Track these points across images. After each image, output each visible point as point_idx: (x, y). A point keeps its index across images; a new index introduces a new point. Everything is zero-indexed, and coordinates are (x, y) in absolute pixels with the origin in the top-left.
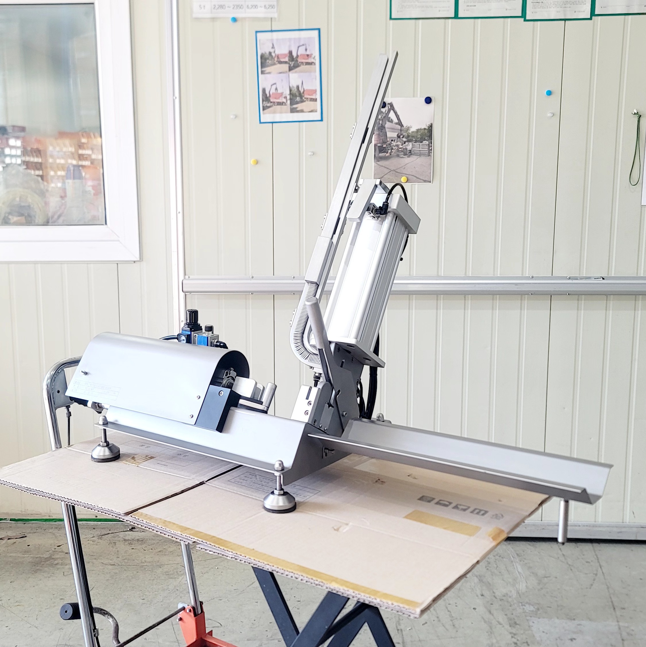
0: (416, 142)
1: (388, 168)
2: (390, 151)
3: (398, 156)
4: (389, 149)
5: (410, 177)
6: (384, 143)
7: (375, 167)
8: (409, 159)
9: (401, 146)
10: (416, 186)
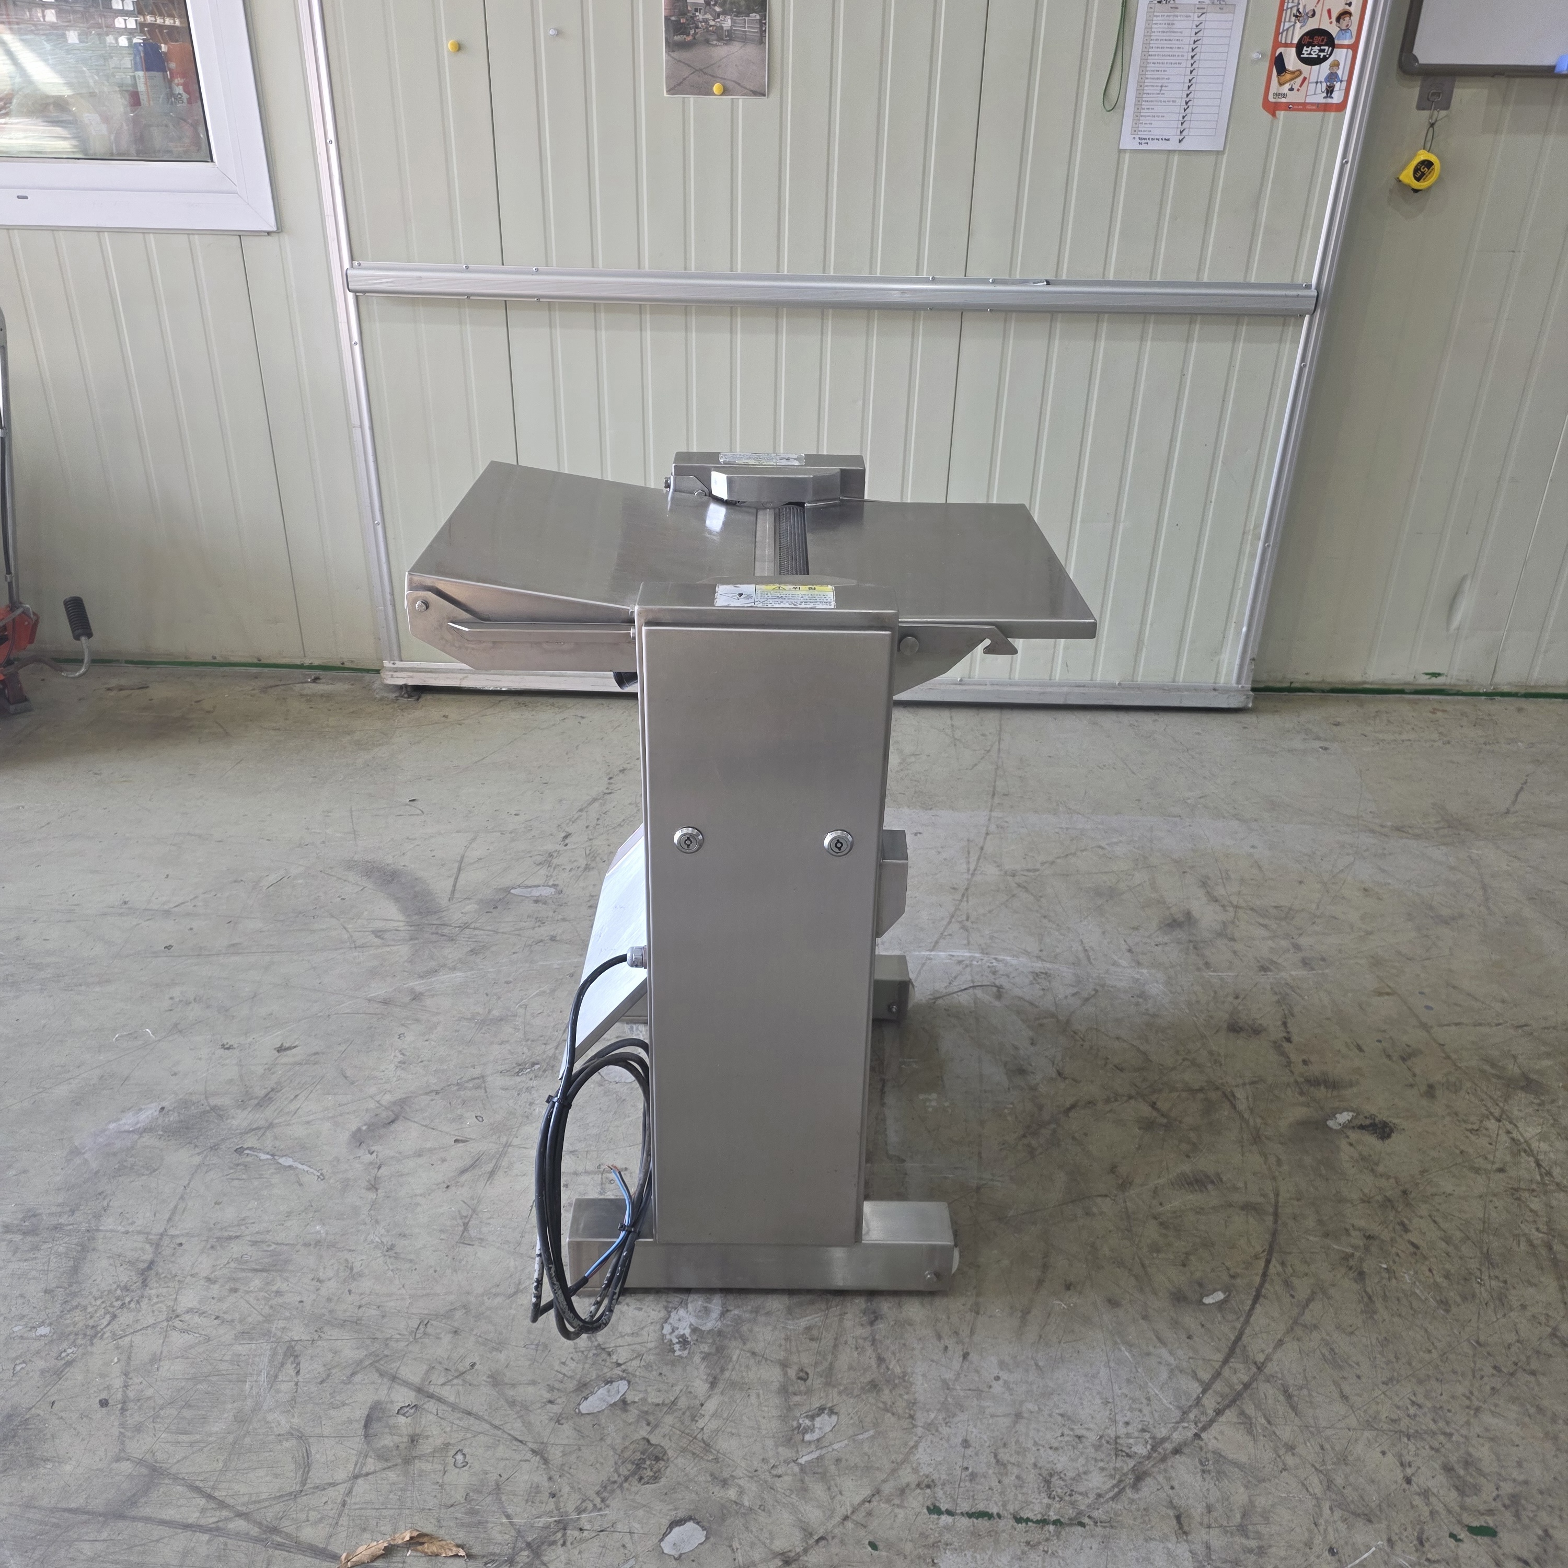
0: (739, 14)
1: (689, 66)
2: (692, 32)
3: (707, 42)
4: (691, 29)
5: (730, 85)
6: (683, 13)
7: (667, 61)
8: (726, 48)
9: (712, 23)
10: (740, 101)
